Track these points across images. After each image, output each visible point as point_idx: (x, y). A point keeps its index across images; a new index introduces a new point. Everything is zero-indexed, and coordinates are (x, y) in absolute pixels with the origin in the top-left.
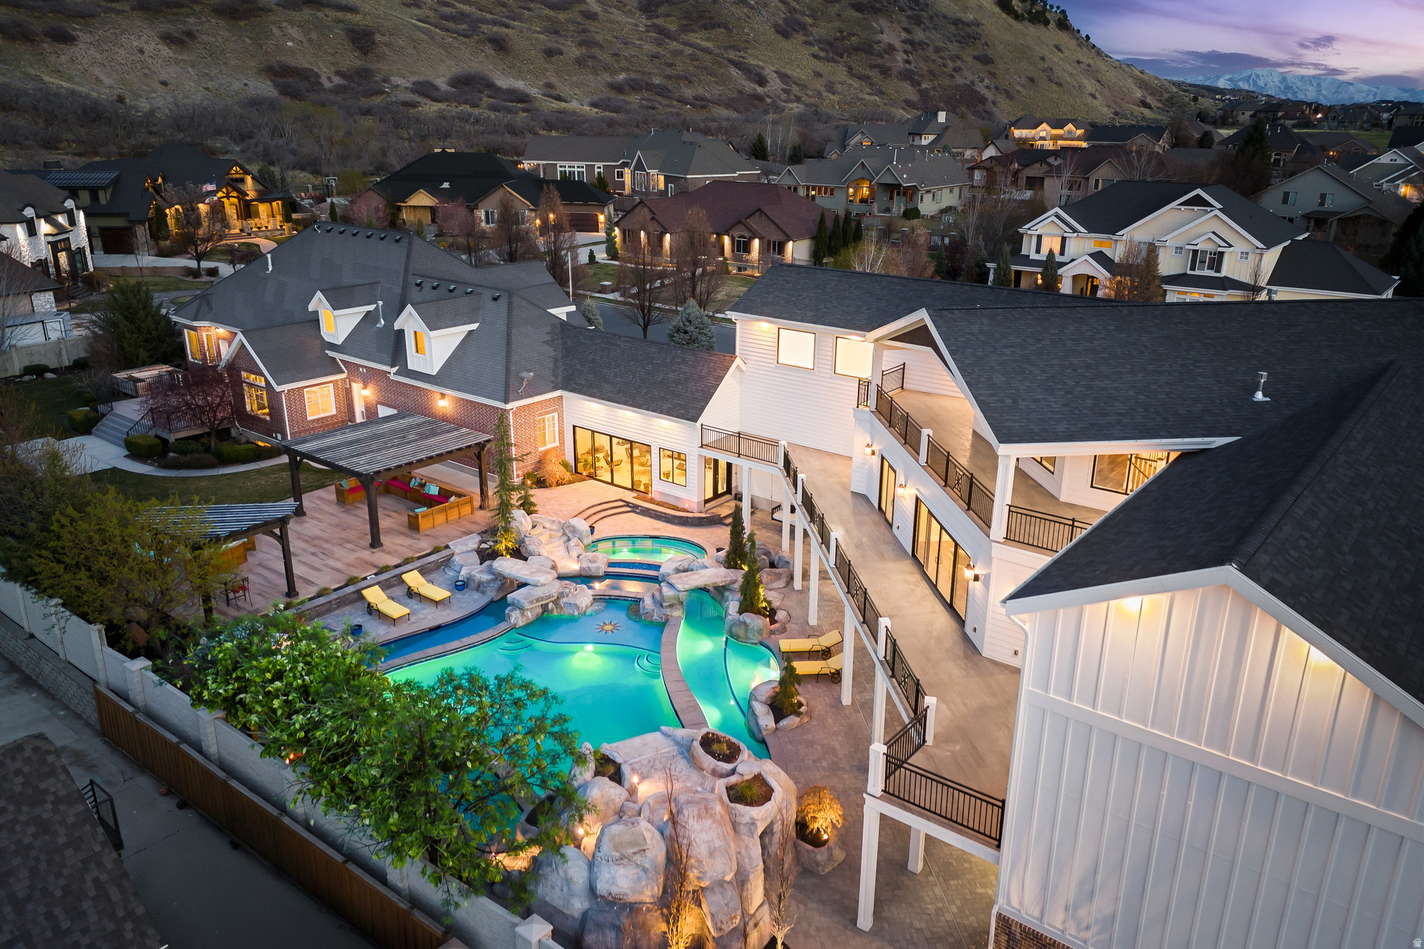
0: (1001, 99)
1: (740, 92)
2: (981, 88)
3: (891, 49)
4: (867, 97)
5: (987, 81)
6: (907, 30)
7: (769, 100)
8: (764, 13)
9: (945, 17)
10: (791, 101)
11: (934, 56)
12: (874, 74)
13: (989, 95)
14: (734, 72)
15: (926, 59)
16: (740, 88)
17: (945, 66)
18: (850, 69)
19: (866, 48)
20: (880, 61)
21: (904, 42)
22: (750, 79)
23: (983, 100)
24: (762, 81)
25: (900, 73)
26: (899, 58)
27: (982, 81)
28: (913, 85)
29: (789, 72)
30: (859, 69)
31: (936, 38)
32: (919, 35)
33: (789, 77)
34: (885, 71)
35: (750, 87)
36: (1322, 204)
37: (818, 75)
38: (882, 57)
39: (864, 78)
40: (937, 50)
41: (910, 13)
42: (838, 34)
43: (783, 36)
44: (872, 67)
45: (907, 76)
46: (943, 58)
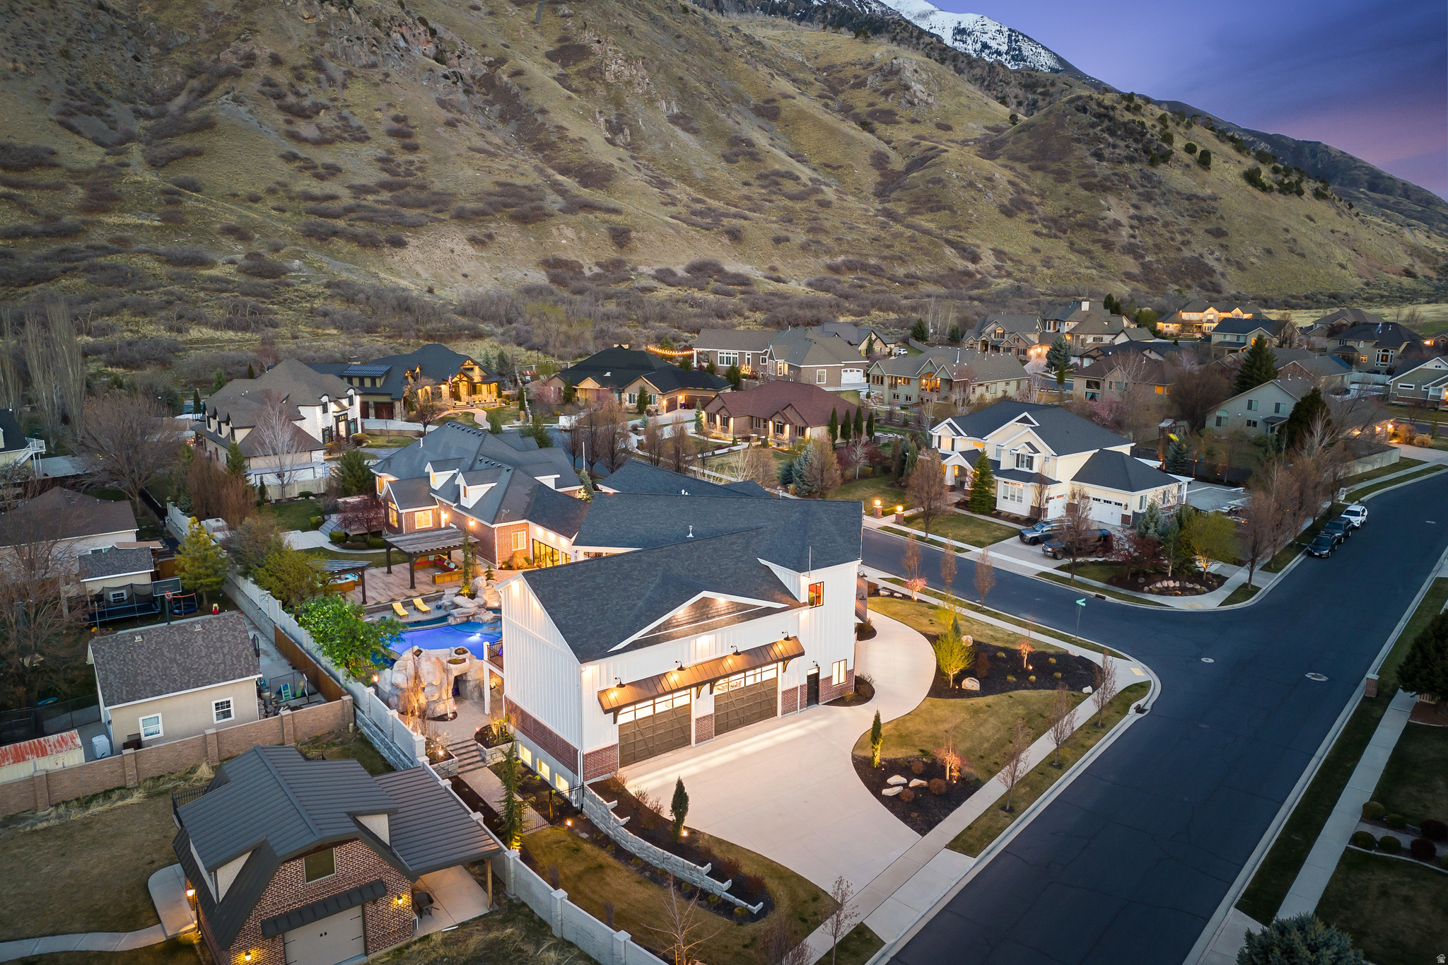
0: (1232, 271)
1: (951, 269)
2: (1210, 261)
3: (1117, 224)
4: (1083, 271)
5: (1217, 253)
6: (1136, 207)
7: (979, 276)
8: (991, 195)
9: (1178, 193)
10: (1001, 277)
11: (1163, 231)
12: (1097, 249)
13: (1218, 267)
14: (949, 251)
15: (1153, 234)
16: (951, 265)
17: (1173, 239)
18: (1072, 244)
19: (1091, 225)
20: (1103, 236)
21: (1131, 218)
22: (963, 258)
23: (1211, 272)
24: (975, 259)
25: (1123, 247)
26: (1124, 233)
27: (1212, 253)
28: (1135, 259)
29: (1006, 249)
30: (1081, 243)
31: (1167, 213)
32: (1149, 210)
33: (1005, 253)
34: (1108, 246)
35: (962, 264)
36: (1277, 410)
37: (1036, 250)
38: (1106, 232)
39: (1081, 252)
40: (1166, 225)
41: (1141, 190)
42: (1064, 212)
43: (1007, 215)
44: (1095, 242)
45: (1131, 250)
46: (1172, 232)
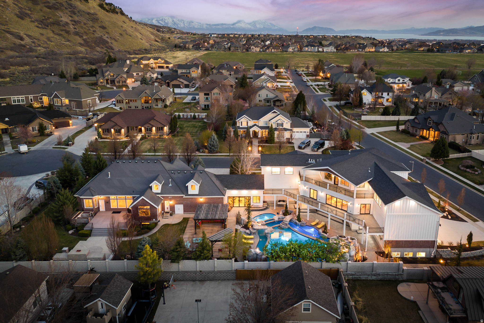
0: (113, 41)
1: (14, 44)
2: (105, 38)
3: (67, 24)
4: (64, 42)
5: (106, 35)
6: (71, 17)
7: (28, 47)
8: (10, 9)
9: (84, 12)
10: (37, 47)
11: (85, 26)
12: (63, 33)
13: (109, 40)
14: (9, 36)
15: (82, 27)
16: (14, 42)
17: (90, 30)
18: (53, 31)
19: (57, 23)
20: (64, 28)
21: (71, 21)
22: (16, 38)
23: (107, 42)
24: (22, 39)
25: (74, 33)
26: (71, 27)
27: (105, 35)
28: (80, 37)
29: (30, 34)
30: (57, 31)
31: (83, 19)
32: (76, 18)
33: (31, 36)
34: (68, 32)
35: (18, 41)
36: (267, 96)
37: (42, 34)
38: (65, 27)
39: (60, 35)
40: (85, 24)
41: (70, 10)
42: (44, 18)
43: (21, 19)
44: (62, 30)
45: (77, 34)
46: (88, 27)
